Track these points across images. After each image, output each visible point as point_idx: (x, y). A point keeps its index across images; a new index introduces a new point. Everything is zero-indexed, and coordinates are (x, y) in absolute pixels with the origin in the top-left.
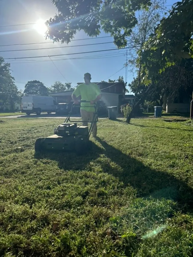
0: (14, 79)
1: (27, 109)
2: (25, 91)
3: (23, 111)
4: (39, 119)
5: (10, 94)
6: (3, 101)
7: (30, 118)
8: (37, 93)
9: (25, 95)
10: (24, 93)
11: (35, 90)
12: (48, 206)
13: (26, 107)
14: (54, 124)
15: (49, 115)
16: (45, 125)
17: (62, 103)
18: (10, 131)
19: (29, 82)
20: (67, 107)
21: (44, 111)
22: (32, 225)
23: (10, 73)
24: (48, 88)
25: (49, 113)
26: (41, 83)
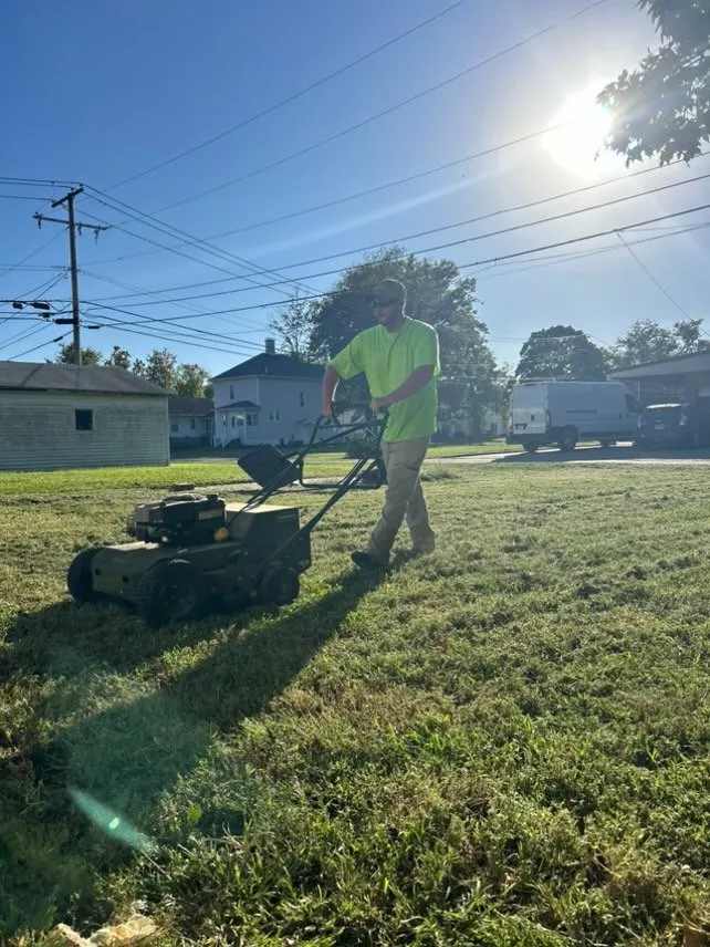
0: (485, 330)
1: (527, 431)
2: (521, 369)
3: (512, 439)
4: (569, 466)
5: (470, 381)
6: (449, 407)
7: (538, 464)
8: (563, 373)
9: (521, 381)
10: (517, 375)
11: (556, 361)
12: (654, 841)
13: (525, 425)
14: (632, 489)
15: (607, 452)
16: (594, 491)
17: (663, 405)
18: (475, 509)
19: (534, 335)
20: (684, 418)
21: (588, 436)
22: (595, 907)
23: (475, 312)
24: (606, 347)
25: (605, 444)
26: (580, 332)
